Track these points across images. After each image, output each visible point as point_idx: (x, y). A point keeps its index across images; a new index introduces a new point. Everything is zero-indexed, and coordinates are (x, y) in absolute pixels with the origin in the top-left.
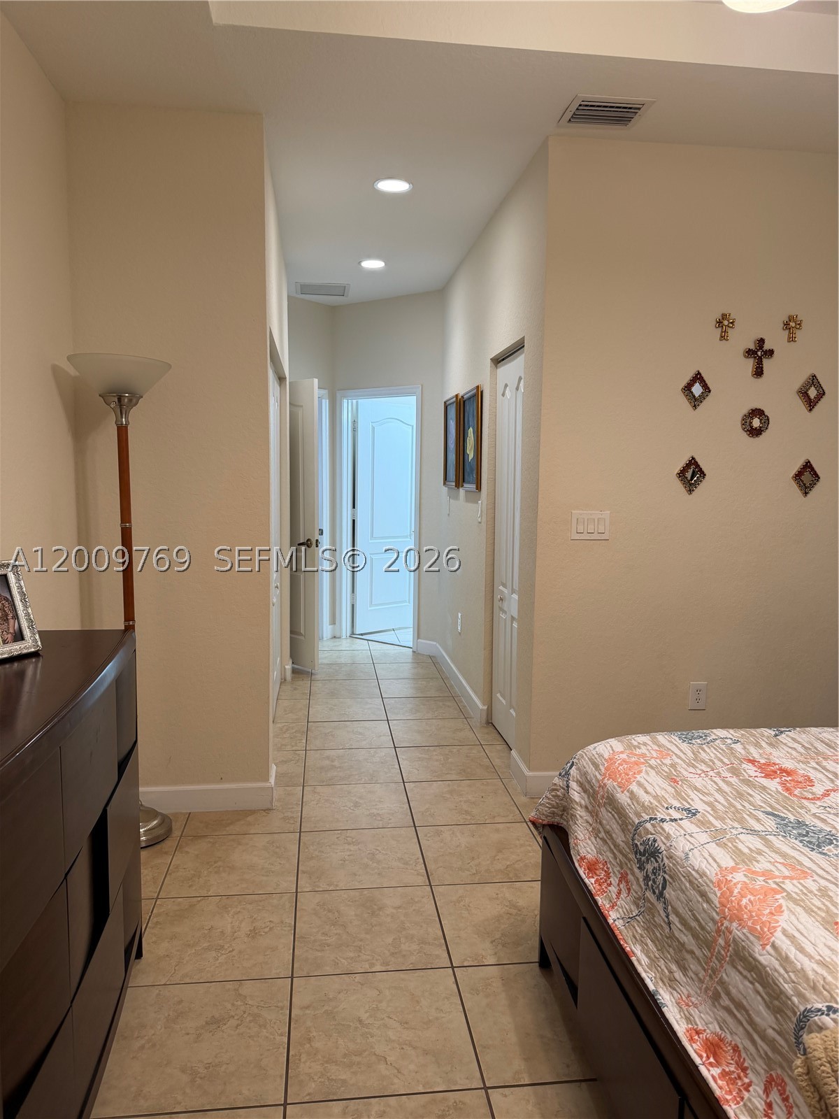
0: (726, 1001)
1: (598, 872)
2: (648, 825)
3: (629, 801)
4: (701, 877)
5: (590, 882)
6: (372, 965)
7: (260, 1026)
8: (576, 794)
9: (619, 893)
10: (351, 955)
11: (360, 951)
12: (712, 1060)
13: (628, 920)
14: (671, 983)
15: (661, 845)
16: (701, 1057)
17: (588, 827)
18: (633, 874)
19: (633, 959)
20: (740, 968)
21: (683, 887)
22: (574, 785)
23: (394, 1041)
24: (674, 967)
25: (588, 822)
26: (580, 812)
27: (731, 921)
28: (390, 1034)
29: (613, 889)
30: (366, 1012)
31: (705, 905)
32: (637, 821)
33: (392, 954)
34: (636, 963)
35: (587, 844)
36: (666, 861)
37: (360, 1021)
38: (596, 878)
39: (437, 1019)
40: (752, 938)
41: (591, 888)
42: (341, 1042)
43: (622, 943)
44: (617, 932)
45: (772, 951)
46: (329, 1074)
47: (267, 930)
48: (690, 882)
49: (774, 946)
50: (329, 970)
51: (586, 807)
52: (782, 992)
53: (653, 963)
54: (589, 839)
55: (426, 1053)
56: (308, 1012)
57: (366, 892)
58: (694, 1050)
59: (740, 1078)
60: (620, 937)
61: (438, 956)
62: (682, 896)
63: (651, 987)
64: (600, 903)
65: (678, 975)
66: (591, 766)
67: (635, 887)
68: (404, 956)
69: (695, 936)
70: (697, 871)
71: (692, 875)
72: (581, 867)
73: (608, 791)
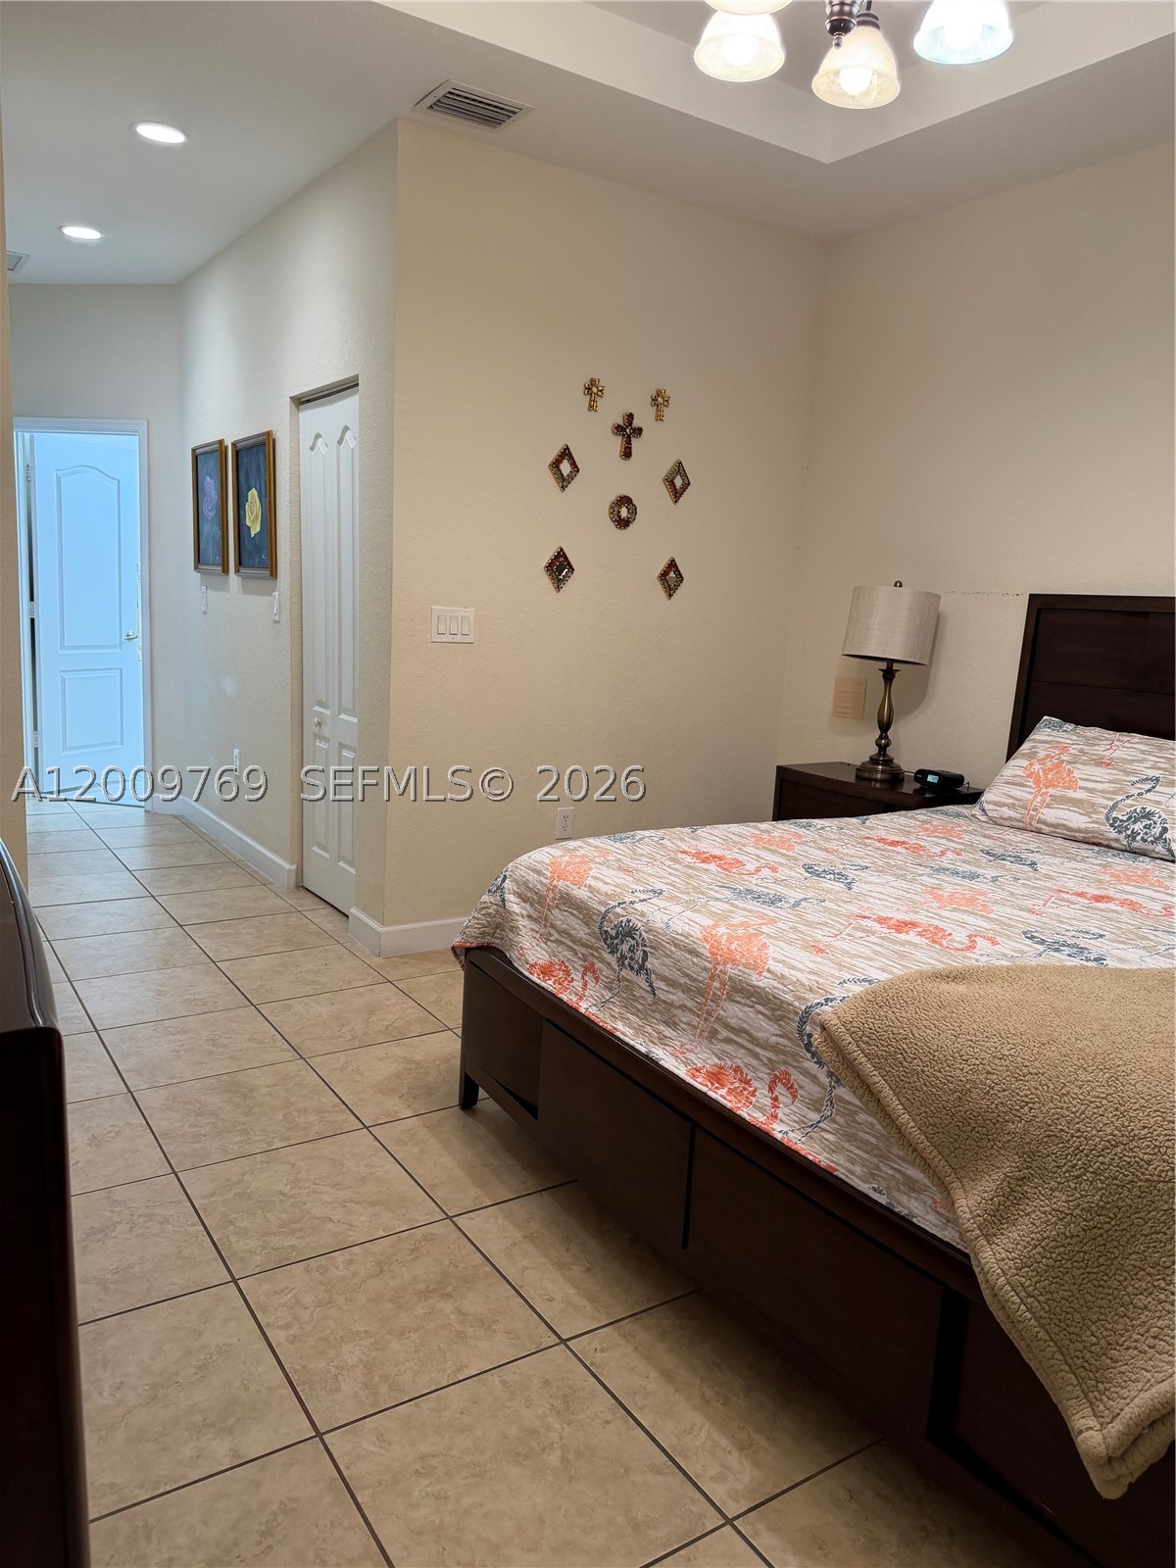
0: (724, 1033)
1: (554, 974)
2: (618, 910)
3: (590, 895)
4: (687, 938)
5: (549, 985)
6: (270, 1143)
7: (162, 1223)
8: (514, 905)
9: (585, 984)
10: (239, 1139)
11: (248, 1134)
12: (716, 1085)
13: (604, 1004)
14: (662, 1040)
15: (637, 922)
16: (707, 1086)
17: (534, 934)
18: (602, 961)
19: (618, 1034)
20: (739, 999)
21: (669, 953)
22: (510, 897)
23: (331, 1202)
24: (662, 1028)
25: (533, 930)
26: (523, 924)
27: (725, 963)
28: (324, 1197)
29: (578, 984)
30: (286, 1185)
31: (695, 960)
32: (603, 910)
33: (289, 1129)
34: (621, 1036)
35: (536, 950)
36: (645, 935)
37: (284, 1194)
38: (553, 979)
39: (371, 1174)
40: (747, 971)
41: (550, 989)
42: (269, 1215)
43: (601, 1024)
44: (593, 1018)
45: (768, 975)
46: (272, 1245)
47: (113, 1134)
48: (675, 945)
49: (769, 971)
50: (217, 1157)
51: (530, 917)
52: (782, 1002)
53: (639, 1030)
54: (538, 945)
55: (372, 1204)
56: (213, 1199)
57: (224, 1078)
58: (699, 1084)
59: (745, 1089)
60: (597, 1020)
61: (344, 1121)
62: (667, 961)
63: (643, 1050)
64: (565, 999)
65: (668, 1032)
66: (532, 874)
67: (606, 971)
68: (304, 1128)
69: (686, 990)
70: (682, 935)
71: (677, 939)
72: (533, 974)
73: (560, 892)
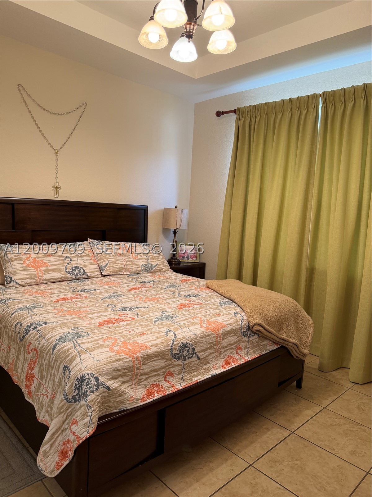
3: (157, 347)
8: (114, 384)
14: (208, 369)
18: (175, 366)
19: (199, 381)
20: (226, 337)
21: (201, 341)
22: (109, 383)
24: (205, 367)
25: (128, 387)
26: (123, 388)
31: (210, 337)
41: (160, 396)
44: (187, 386)
45: (229, 326)
52: (236, 329)
53: (201, 374)
62: (202, 345)
63: (210, 376)
67: (177, 369)
69: (210, 348)
70: (202, 333)
71: (202, 335)
73: (142, 357)
